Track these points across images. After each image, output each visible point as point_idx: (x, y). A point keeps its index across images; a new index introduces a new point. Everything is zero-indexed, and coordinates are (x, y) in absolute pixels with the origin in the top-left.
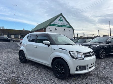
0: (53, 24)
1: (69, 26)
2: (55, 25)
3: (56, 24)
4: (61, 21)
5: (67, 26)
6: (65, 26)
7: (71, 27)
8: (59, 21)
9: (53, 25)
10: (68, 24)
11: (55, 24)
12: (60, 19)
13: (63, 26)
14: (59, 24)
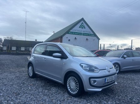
6: (88, 35)
13: (85, 34)
14: (79, 32)
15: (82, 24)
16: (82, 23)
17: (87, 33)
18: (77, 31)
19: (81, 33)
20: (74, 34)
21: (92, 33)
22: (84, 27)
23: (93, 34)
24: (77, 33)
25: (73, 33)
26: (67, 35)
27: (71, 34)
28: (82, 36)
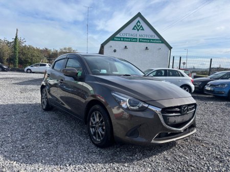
0: (121, 38)
1: (157, 40)
2: (123, 38)
3: (128, 37)
4: (138, 30)
5: (153, 40)
6: (149, 41)
7: (163, 41)
8: (134, 29)
10: (156, 36)
11: (125, 36)
12: (135, 26)
13: (143, 39)
14: (133, 37)
15: (138, 24)
16: (139, 22)
17: (147, 38)
18: (128, 35)
19: (137, 39)
20: (123, 41)
21: (157, 38)
22: (141, 28)
25: (121, 39)
26: (111, 43)
27: (118, 40)
28: (138, 43)
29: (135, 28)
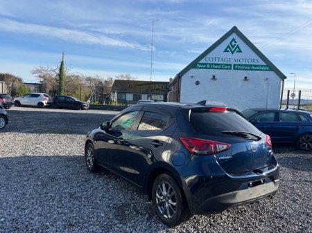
0: (206, 64)
1: (262, 66)
2: (210, 64)
3: (217, 62)
4: (233, 52)
5: (255, 66)
6: (250, 67)
8: (226, 51)
9: (204, 66)
10: (260, 60)
11: (213, 62)
12: (228, 47)
13: (240, 65)
14: (225, 63)
15: (233, 43)
16: (234, 40)
17: (247, 63)
18: (217, 60)
19: (230, 65)
20: (210, 68)
21: (261, 62)
22: (237, 50)
23: (264, 64)
24: (218, 65)
25: (206, 66)
26: (193, 71)
27: (202, 68)
28: (232, 71)
29: (228, 49)
